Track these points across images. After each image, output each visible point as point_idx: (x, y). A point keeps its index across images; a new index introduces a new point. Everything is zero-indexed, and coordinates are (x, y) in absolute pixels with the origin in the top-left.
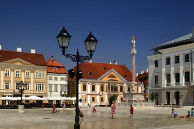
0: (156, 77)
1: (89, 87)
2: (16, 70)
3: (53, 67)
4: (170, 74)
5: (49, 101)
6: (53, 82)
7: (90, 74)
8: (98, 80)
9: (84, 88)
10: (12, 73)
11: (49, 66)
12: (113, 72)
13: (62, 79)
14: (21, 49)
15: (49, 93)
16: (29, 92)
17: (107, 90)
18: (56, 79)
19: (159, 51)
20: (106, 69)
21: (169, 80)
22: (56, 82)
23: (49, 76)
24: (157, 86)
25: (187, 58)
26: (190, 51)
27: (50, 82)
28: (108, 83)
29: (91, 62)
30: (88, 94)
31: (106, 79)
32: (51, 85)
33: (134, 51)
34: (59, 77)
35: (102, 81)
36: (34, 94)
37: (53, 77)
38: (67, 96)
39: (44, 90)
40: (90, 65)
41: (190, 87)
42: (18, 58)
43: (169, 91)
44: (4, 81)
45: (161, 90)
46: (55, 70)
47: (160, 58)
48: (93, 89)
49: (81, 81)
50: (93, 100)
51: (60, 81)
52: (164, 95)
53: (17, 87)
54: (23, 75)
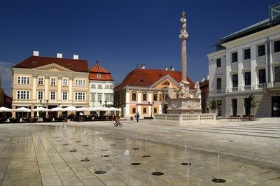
0: (219, 80)
1: (139, 96)
2: (51, 78)
3: (97, 73)
4: (237, 75)
5: (91, 112)
6: (96, 91)
7: (142, 81)
8: (150, 88)
9: (134, 97)
10: (47, 80)
11: (90, 72)
12: (169, 78)
13: (107, 87)
14: (61, 55)
15: (91, 104)
16: (67, 102)
17: (160, 99)
18: (100, 87)
19: (222, 45)
20: (160, 75)
21: (235, 82)
22: (100, 91)
23: (91, 84)
24: (220, 92)
25: (262, 50)
26: (266, 40)
27: (92, 91)
28: (163, 91)
29: (144, 68)
30: (139, 105)
32: (93, 94)
34: (104, 85)
35: (155, 88)
36: (73, 104)
37: (97, 85)
38: (114, 106)
39: (85, 99)
40: (143, 71)
42: (54, 64)
43: (235, 98)
45: (225, 96)
46: (99, 76)
47: (224, 55)
48: (145, 98)
49: (130, 90)
50: (145, 111)
51: (105, 89)
52: (229, 103)
53: (53, 97)
54: (59, 83)
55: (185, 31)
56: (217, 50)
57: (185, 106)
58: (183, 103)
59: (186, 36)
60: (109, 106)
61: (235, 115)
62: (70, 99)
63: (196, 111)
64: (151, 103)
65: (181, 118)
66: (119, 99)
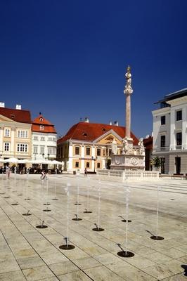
0: (163, 138)
1: (83, 150)
3: (39, 125)
4: (181, 133)
5: (34, 165)
6: (39, 143)
7: (85, 135)
8: (94, 143)
9: (77, 151)
12: (113, 133)
13: (50, 140)
14: (4, 104)
15: (33, 156)
16: (9, 153)
17: (104, 155)
18: (43, 139)
19: (167, 102)
20: (104, 130)
22: (43, 143)
23: (33, 136)
24: (164, 150)
27: (35, 143)
28: (106, 146)
29: (88, 121)
30: (82, 159)
31: (102, 140)
32: (36, 147)
33: (129, 89)
34: (47, 137)
35: (99, 143)
36: (14, 156)
37: (39, 136)
38: (56, 159)
39: (28, 151)
40: (87, 125)
43: (179, 156)
45: (168, 155)
46: (42, 128)
48: (88, 152)
49: (73, 143)
50: (88, 165)
51: (48, 142)
52: (172, 161)
54: (1, 133)
55: (129, 86)
56: (162, 108)
57: (128, 162)
58: (126, 159)
59: (131, 91)
60: (52, 159)
61: (178, 173)
62: (12, 150)
63: (139, 168)
64: (94, 158)
65: (124, 174)
66: (62, 153)
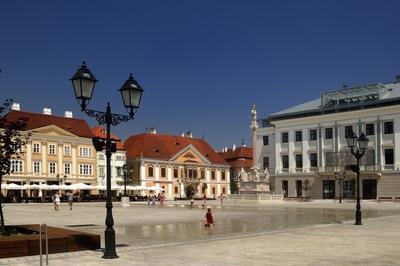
0: (266, 159)
1: (157, 171)
2: (49, 144)
4: (288, 156)
7: (158, 151)
8: (170, 162)
9: (151, 173)
10: (44, 147)
12: (192, 149)
13: (119, 159)
14: (49, 110)
15: (99, 179)
16: (71, 177)
17: (182, 176)
19: (272, 123)
20: (178, 144)
21: (286, 164)
23: (98, 153)
25: (313, 135)
26: (317, 125)
27: (100, 163)
29: (155, 132)
30: (157, 182)
31: (181, 159)
32: (102, 168)
34: (114, 156)
35: (176, 162)
36: (78, 181)
38: (126, 183)
39: (92, 174)
40: (154, 137)
41: (319, 174)
42: (53, 126)
43: (286, 179)
44: (33, 160)
45: (274, 177)
47: (273, 132)
48: (163, 173)
49: (145, 162)
51: (116, 161)
52: (279, 184)
53: (52, 170)
54: (60, 152)
58: (257, 186)
62: (75, 173)
63: (265, 192)
64: (171, 180)
65: (260, 197)
66: (131, 174)
